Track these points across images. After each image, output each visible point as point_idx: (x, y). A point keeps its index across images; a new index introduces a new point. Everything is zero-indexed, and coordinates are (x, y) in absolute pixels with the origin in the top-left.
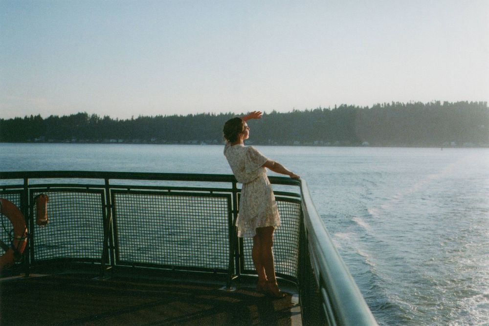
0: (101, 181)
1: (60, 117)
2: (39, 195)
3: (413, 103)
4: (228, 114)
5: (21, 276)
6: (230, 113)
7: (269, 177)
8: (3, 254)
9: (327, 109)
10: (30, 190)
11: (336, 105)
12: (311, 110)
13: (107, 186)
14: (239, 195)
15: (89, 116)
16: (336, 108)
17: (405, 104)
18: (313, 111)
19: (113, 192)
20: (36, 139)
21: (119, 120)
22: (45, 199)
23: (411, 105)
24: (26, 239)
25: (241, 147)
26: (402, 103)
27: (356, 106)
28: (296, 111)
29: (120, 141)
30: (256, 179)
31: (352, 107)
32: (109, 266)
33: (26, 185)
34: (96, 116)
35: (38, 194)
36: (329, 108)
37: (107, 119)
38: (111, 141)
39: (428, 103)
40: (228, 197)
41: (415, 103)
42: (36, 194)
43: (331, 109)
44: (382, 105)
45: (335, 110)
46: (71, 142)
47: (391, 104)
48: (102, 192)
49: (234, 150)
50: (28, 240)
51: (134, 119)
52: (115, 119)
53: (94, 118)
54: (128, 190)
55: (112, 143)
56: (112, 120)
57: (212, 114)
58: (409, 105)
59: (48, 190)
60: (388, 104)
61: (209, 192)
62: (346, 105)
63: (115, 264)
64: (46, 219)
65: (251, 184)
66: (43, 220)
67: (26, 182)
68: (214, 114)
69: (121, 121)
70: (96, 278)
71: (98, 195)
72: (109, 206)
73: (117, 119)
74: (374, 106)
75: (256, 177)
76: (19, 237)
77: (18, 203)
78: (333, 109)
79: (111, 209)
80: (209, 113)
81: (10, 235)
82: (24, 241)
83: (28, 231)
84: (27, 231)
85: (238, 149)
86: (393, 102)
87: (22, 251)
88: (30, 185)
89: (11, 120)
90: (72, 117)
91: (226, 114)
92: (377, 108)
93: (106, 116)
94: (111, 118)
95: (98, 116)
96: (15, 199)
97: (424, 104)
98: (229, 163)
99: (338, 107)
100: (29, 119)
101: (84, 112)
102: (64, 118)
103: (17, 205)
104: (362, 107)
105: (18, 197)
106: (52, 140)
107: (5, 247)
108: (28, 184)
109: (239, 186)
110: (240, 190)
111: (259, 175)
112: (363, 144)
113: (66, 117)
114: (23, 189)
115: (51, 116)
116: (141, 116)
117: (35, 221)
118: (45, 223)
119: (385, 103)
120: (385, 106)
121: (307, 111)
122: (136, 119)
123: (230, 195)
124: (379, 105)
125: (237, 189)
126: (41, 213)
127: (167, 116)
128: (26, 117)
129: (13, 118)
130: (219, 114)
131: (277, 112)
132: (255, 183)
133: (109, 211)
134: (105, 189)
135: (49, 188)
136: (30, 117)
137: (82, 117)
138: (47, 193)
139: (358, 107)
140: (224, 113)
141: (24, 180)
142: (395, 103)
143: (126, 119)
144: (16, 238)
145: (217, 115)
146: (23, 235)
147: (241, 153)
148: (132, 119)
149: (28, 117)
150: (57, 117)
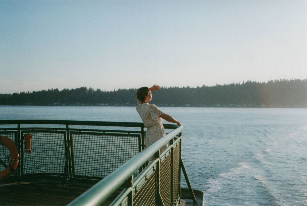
0: (64, 126)
1: (70, 90)
2: (26, 135)
3: (294, 79)
4: (175, 87)
5: (16, 183)
6: (176, 87)
7: (164, 124)
8: (4, 170)
9: (238, 84)
10: (21, 131)
11: (244, 82)
12: (228, 85)
13: (68, 129)
14: (145, 135)
15: (87, 89)
16: (244, 83)
17: (289, 80)
18: (229, 85)
19: (71, 133)
20: (55, 104)
21: (106, 92)
22: (30, 137)
23: (293, 81)
24: (18, 161)
25: (147, 104)
26: (287, 80)
27: (257, 82)
28: (218, 85)
29: (107, 104)
30: (156, 124)
31: (254, 83)
32: (68, 178)
33: (19, 128)
34: (92, 89)
35: (26, 133)
36: (240, 83)
37: (99, 91)
38: (101, 104)
39: (304, 80)
40: (139, 136)
41: (295, 80)
42: (25, 133)
43: (241, 84)
44: (274, 81)
45: (244, 84)
46: (77, 105)
47: (280, 80)
48: (64, 133)
49: (142, 106)
50: (19, 161)
51: (116, 91)
52: (104, 91)
53: (91, 90)
54: (80, 132)
55: (102, 106)
56: (102, 91)
57: (165, 88)
58: (292, 81)
59: (33, 131)
60: (278, 81)
61: (127, 133)
62: (250, 81)
63: (72, 177)
64: (31, 149)
65: (152, 128)
66: (28, 150)
67: (19, 126)
68: (166, 87)
69: (107, 92)
70: (60, 185)
71: (62, 134)
72: (68, 141)
73: (105, 91)
74: (268, 82)
75: (156, 123)
76: (14, 160)
77: (13, 139)
78: (242, 84)
79: (70, 143)
80: (163, 87)
81: (8, 158)
82: (17, 162)
83: (20, 156)
84: (18, 155)
85: (145, 105)
86: (281, 79)
87: (16, 168)
88: (21, 128)
89: (39, 91)
90: (77, 89)
91: (174, 87)
92: (270, 83)
93: (98, 89)
94: (101, 90)
95: (93, 89)
96: (12, 137)
97: (302, 80)
98: (140, 115)
99: (245, 83)
100: (50, 91)
101: (84, 87)
102: (73, 90)
103: (13, 141)
104: (260, 82)
105: (13, 135)
106: (65, 104)
107: (5, 166)
108: (20, 128)
109: (145, 129)
110: (145, 132)
111: (157, 123)
112: (261, 106)
113: (74, 90)
114: (17, 130)
115: (64, 89)
116: (120, 89)
117: (24, 150)
118: (30, 151)
119: (276, 80)
120: (276, 82)
121: (225, 85)
122: (117, 91)
123: (140, 135)
124: (272, 81)
125: (144, 131)
126: (28, 145)
127: (136, 89)
128: (49, 90)
129: (41, 91)
130: (169, 87)
131: (206, 86)
132: (155, 127)
133: (69, 145)
134: (66, 131)
135: (33, 130)
136: (51, 90)
137: (83, 89)
138: (32, 133)
139: (258, 82)
140: (172, 87)
141: (18, 125)
142: (283, 80)
143: (111, 91)
144: (12, 160)
145: (168, 88)
146: (16, 158)
147: (147, 108)
148: (115, 91)
149: (50, 90)
150: (68, 90)
